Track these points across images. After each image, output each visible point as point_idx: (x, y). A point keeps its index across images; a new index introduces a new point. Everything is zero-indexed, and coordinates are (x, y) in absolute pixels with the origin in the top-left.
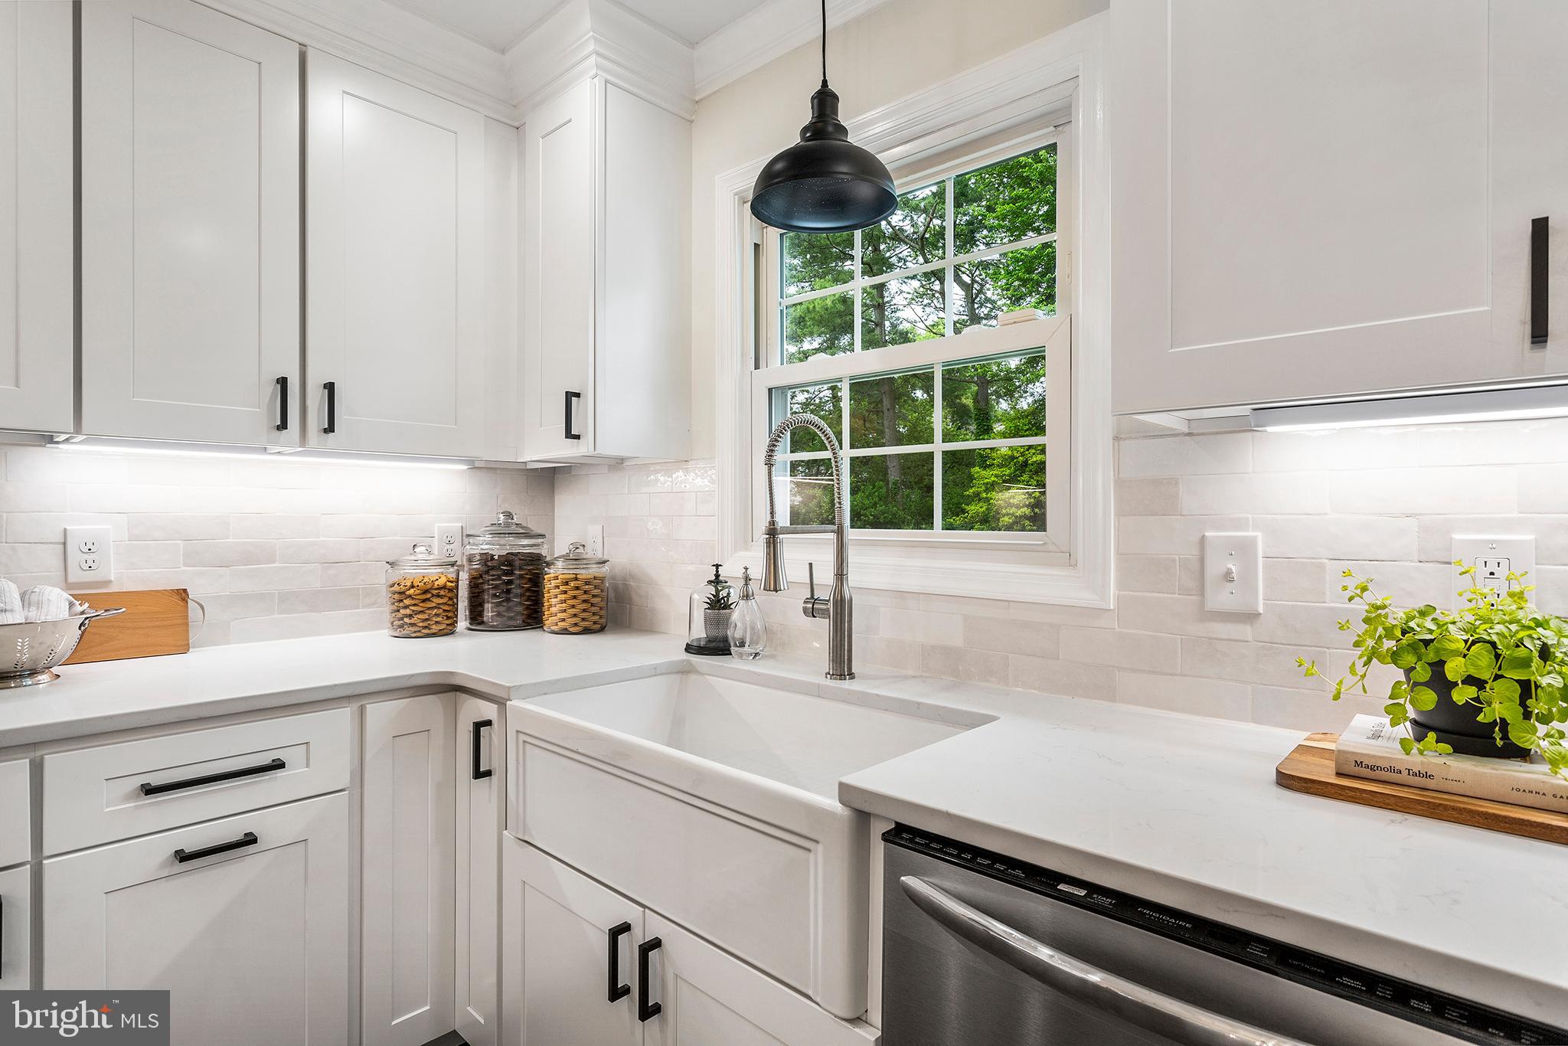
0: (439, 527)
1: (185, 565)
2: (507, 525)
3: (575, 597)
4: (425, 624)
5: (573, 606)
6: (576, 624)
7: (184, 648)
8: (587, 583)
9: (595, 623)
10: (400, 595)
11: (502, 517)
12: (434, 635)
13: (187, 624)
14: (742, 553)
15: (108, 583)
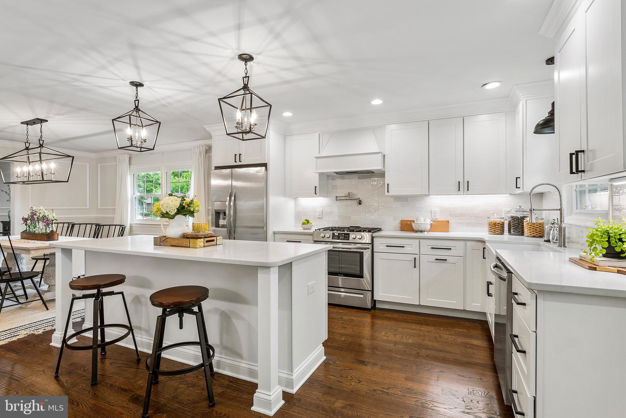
0: (504, 210)
1: (449, 216)
2: (519, 209)
3: (530, 228)
4: (494, 231)
5: (530, 230)
6: (531, 235)
7: (448, 232)
8: (540, 224)
9: (537, 235)
10: (490, 224)
11: (518, 207)
12: (497, 234)
13: (449, 227)
14: (569, 217)
15: (437, 219)
